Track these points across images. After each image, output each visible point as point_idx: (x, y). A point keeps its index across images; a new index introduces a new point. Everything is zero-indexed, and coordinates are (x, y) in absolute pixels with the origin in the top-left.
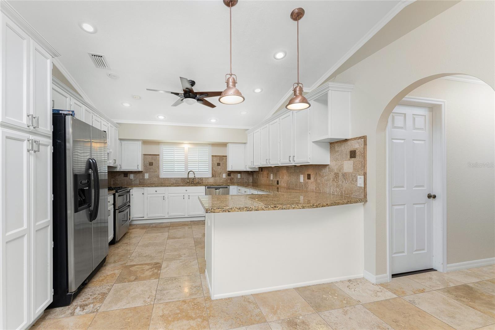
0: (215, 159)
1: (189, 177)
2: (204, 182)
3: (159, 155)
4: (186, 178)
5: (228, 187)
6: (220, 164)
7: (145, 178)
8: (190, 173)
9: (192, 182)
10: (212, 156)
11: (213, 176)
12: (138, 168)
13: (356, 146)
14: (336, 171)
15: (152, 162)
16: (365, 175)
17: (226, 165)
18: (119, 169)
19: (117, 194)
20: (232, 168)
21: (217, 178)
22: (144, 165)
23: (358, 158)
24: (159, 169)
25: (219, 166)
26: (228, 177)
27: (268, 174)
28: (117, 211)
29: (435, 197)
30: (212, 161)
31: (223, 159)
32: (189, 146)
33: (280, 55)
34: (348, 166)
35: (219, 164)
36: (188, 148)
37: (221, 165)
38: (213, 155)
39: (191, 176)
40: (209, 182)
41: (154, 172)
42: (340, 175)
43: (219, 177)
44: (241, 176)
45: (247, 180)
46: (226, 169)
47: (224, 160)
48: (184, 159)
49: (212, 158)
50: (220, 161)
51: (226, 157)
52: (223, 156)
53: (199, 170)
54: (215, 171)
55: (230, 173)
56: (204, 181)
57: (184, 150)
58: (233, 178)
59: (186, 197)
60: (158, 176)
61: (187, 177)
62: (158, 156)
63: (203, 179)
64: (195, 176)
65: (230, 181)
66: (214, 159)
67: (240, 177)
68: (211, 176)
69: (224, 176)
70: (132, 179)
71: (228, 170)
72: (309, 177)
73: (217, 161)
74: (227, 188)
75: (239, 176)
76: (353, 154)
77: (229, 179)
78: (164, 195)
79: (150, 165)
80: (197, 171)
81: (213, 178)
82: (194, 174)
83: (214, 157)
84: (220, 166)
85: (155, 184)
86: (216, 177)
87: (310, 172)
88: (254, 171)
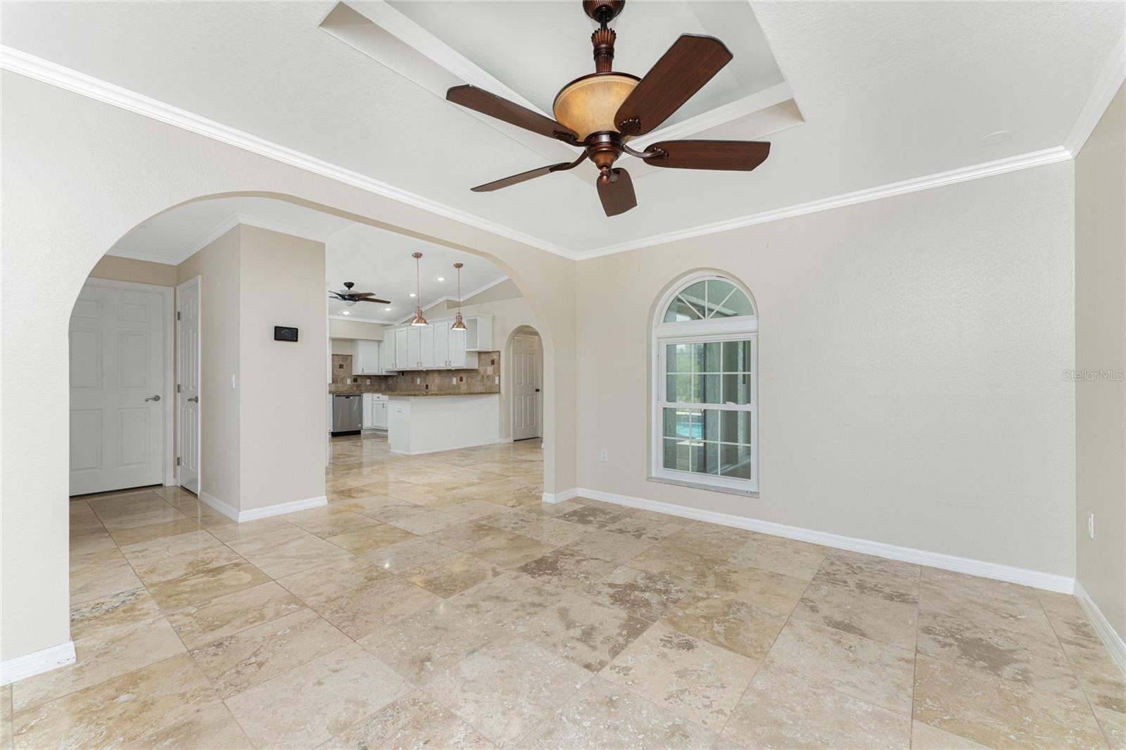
5: (361, 394)
6: (343, 365)
10: (333, 355)
11: (335, 382)
13: (495, 357)
14: (482, 374)
16: (499, 376)
17: (352, 367)
20: (361, 372)
21: (339, 384)
23: (496, 365)
25: (342, 369)
26: (354, 382)
27: (412, 378)
29: (539, 390)
30: (333, 361)
31: (347, 359)
33: (441, 279)
34: (490, 370)
35: (341, 366)
37: (344, 367)
42: (485, 377)
43: (343, 382)
44: (371, 382)
45: (379, 384)
46: (352, 372)
47: (349, 361)
49: (332, 357)
50: (342, 362)
52: (348, 356)
54: (336, 375)
55: (356, 379)
58: (360, 385)
65: (356, 388)
66: (335, 359)
67: (369, 384)
68: (331, 381)
69: (349, 381)
71: (354, 374)
72: (461, 379)
73: (339, 361)
74: (359, 395)
75: (368, 382)
76: (493, 362)
77: (356, 385)
81: (334, 384)
83: (336, 356)
86: (337, 383)
87: (462, 375)
88: (389, 376)
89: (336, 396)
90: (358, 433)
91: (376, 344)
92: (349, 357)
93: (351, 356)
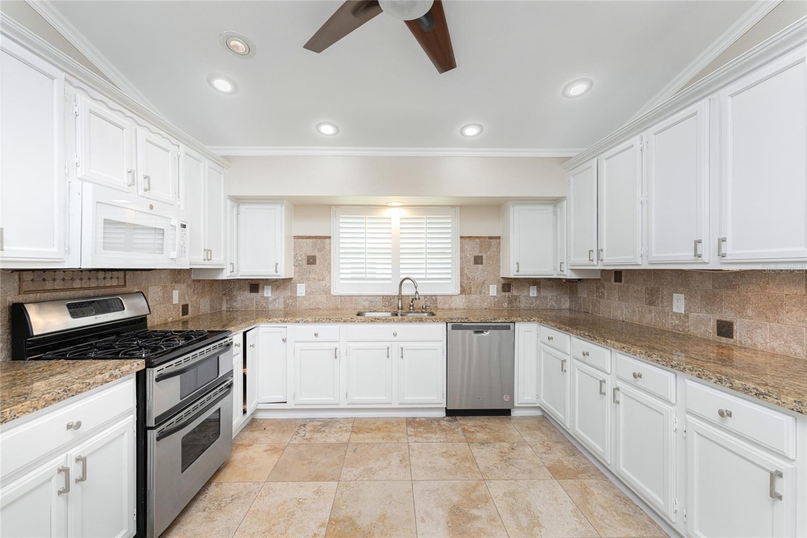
0: (469, 245)
1: (403, 293)
2: (440, 306)
3: (329, 237)
4: (393, 297)
5: (512, 325)
6: (481, 257)
7: (298, 295)
8: (405, 282)
9: (410, 306)
10: (461, 237)
11: (463, 291)
12: (276, 272)
15: (313, 254)
17: (498, 261)
18: (229, 274)
19: (153, 373)
20: (518, 271)
21: (473, 297)
22: (296, 264)
24: (330, 272)
25: (480, 266)
26: (503, 294)
28: (152, 435)
30: (462, 250)
31: (490, 246)
32: (405, 213)
35: (478, 260)
36: (401, 219)
37: (484, 261)
38: (462, 235)
39: (408, 291)
40: (454, 307)
41: (320, 280)
43: (480, 293)
44: (539, 292)
45: (556, 302)
46: (499, 271)
47: (493, 249)
48: (390, 246)
49: (461, 242)
50: (481, 252)
51: (498, 240)
52: (490, 238)
53: (428, 276)
54: (468, 279)
55: (508, 285)
56: (441, 304)
57: (390, 223)
58: (516, 298)
59: (395, 353)
60: (327, 291)
61: (398, 294)
62: (328, 240)
63: (439, 298)
64: (417, 292)
65: (509, 304)
66: (466, 247)
67: (535, 295)
68: (457, 291)
69: (493, 290)
70: (267, 298)
71: (501, 276)
73: (473, 250)
74: (508, 328)
75: (533, 292)
77: (507, 299)
78: (336, 345)
79: (309, 263)
80: (424, 277)
81: (463, 296)
82: (416, 287)
83: (467, 241)
84: (482, 264)
85: (320, 309)
86: (470, 293)
88: (580, 280)
89: (454, 328)
90: (506, 412)
91: (550, 208)
92: (493, 242)
93: (499, 238)
